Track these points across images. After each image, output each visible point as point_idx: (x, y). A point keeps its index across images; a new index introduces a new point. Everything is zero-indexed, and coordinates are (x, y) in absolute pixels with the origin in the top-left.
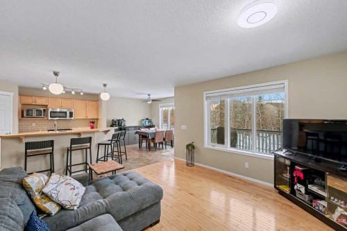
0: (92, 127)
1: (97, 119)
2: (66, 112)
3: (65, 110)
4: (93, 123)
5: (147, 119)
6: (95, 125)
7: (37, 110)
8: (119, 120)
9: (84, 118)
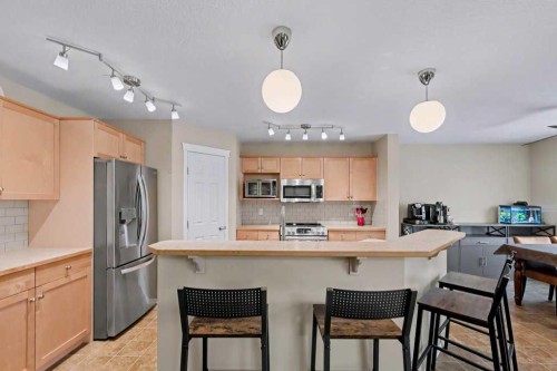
0: (361, 223)
1: (372, 203)
2: (310, 187)
3: (308, 183)
4: (364, 212)
5: (522, 204)
6: (367, 217)
7: (263, 184)
8: (427, 207)
9: (344, 198)
